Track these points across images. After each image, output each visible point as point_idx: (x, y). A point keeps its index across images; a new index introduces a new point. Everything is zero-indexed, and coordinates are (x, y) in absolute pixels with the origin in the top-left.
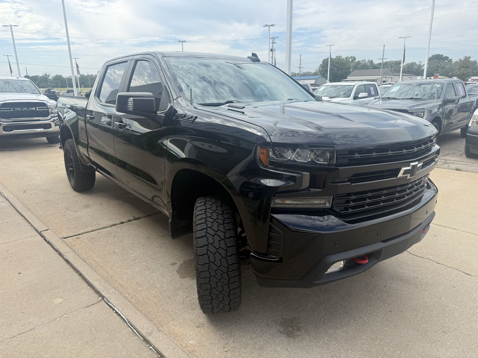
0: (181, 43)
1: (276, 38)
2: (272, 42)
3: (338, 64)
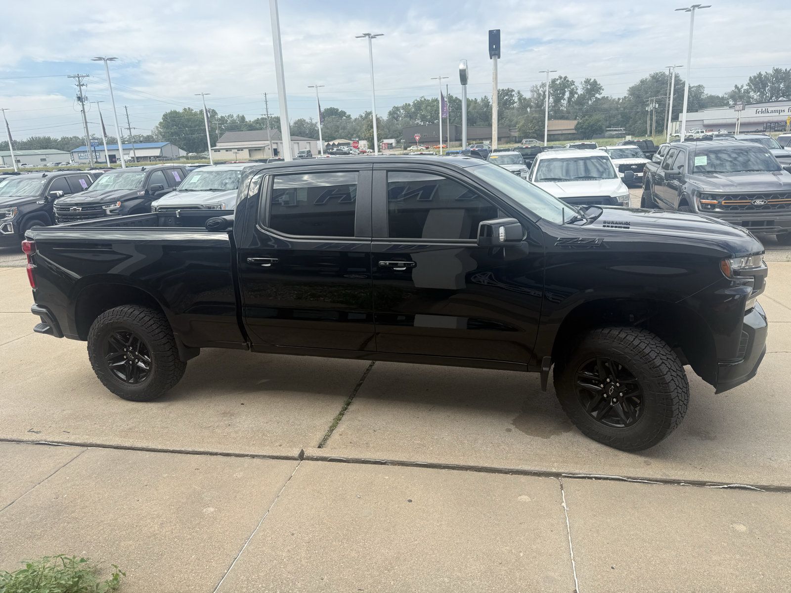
3: (190, 123)
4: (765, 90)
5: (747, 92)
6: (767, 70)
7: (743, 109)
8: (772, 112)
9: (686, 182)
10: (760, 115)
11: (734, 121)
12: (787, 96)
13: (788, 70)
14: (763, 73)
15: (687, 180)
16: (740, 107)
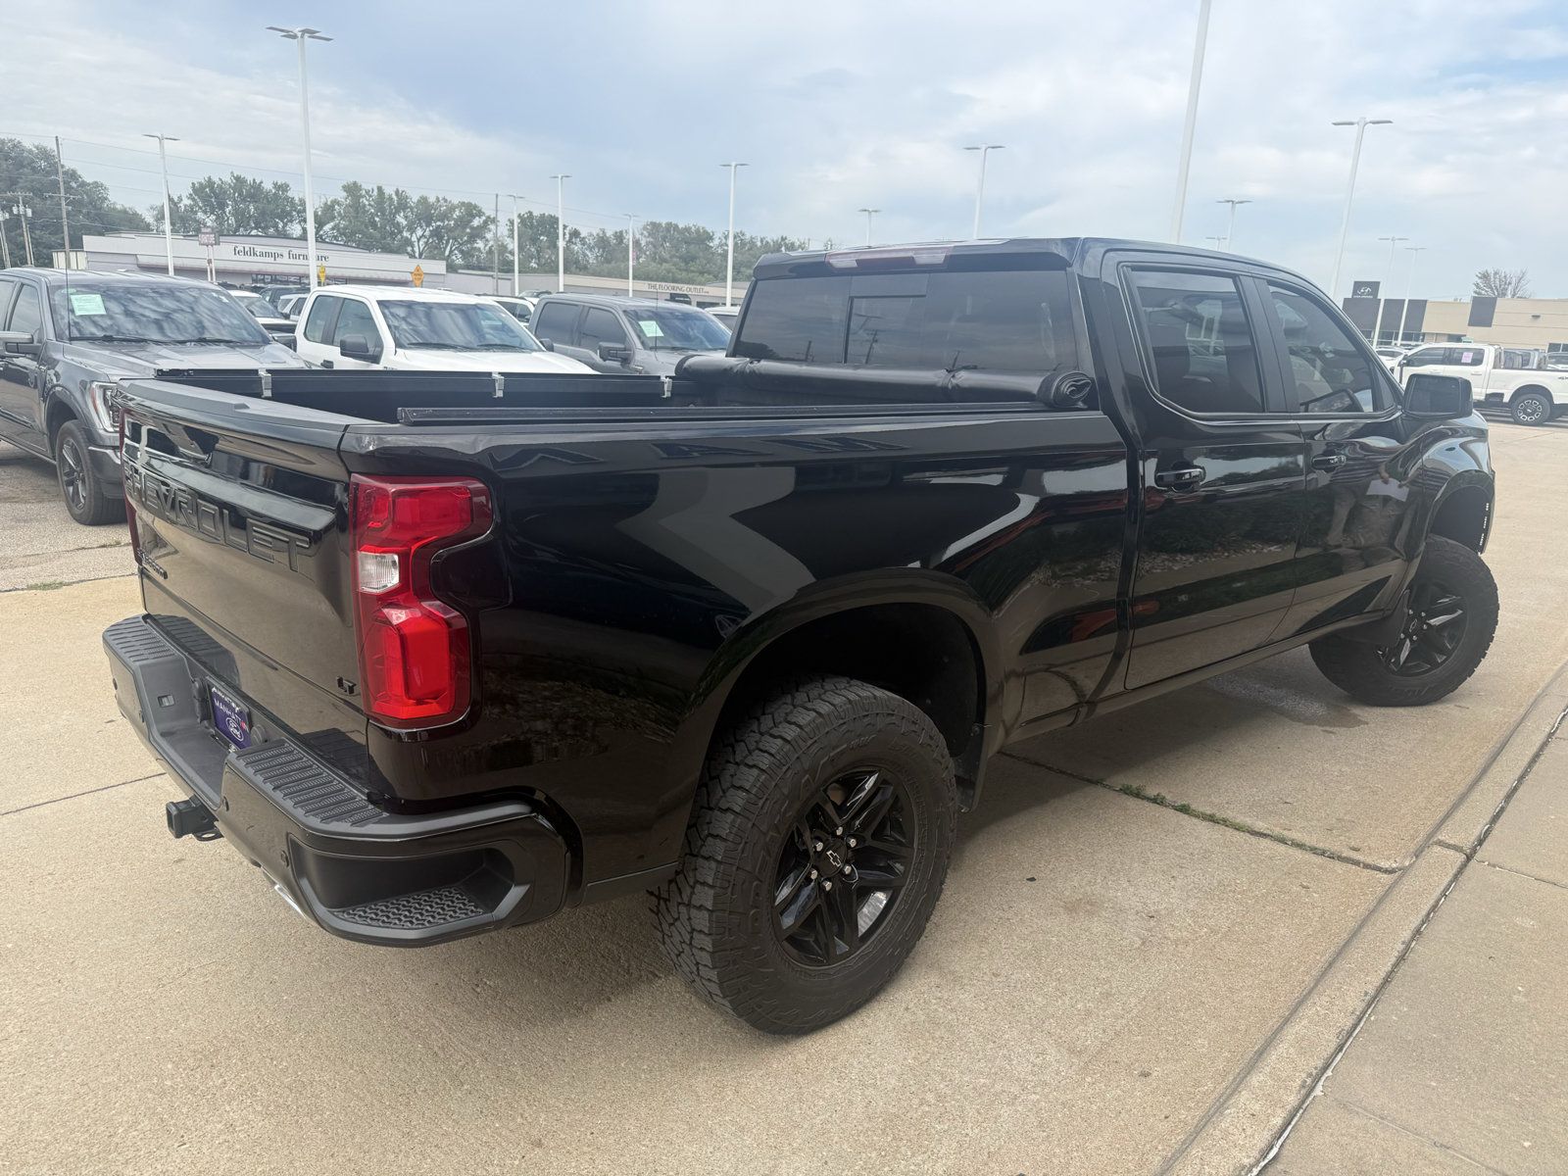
4: (225, 213)
5: (191, 210)
6: (223, 176)
7: (217, 243)
8: (262, 255)
9: (58, 361)
10: (242, 257)
11: (204, 264)
12: (263, 229)
13: (258, 182)
14: (215, 179)
15: (58, 356)
16: (208, 239)
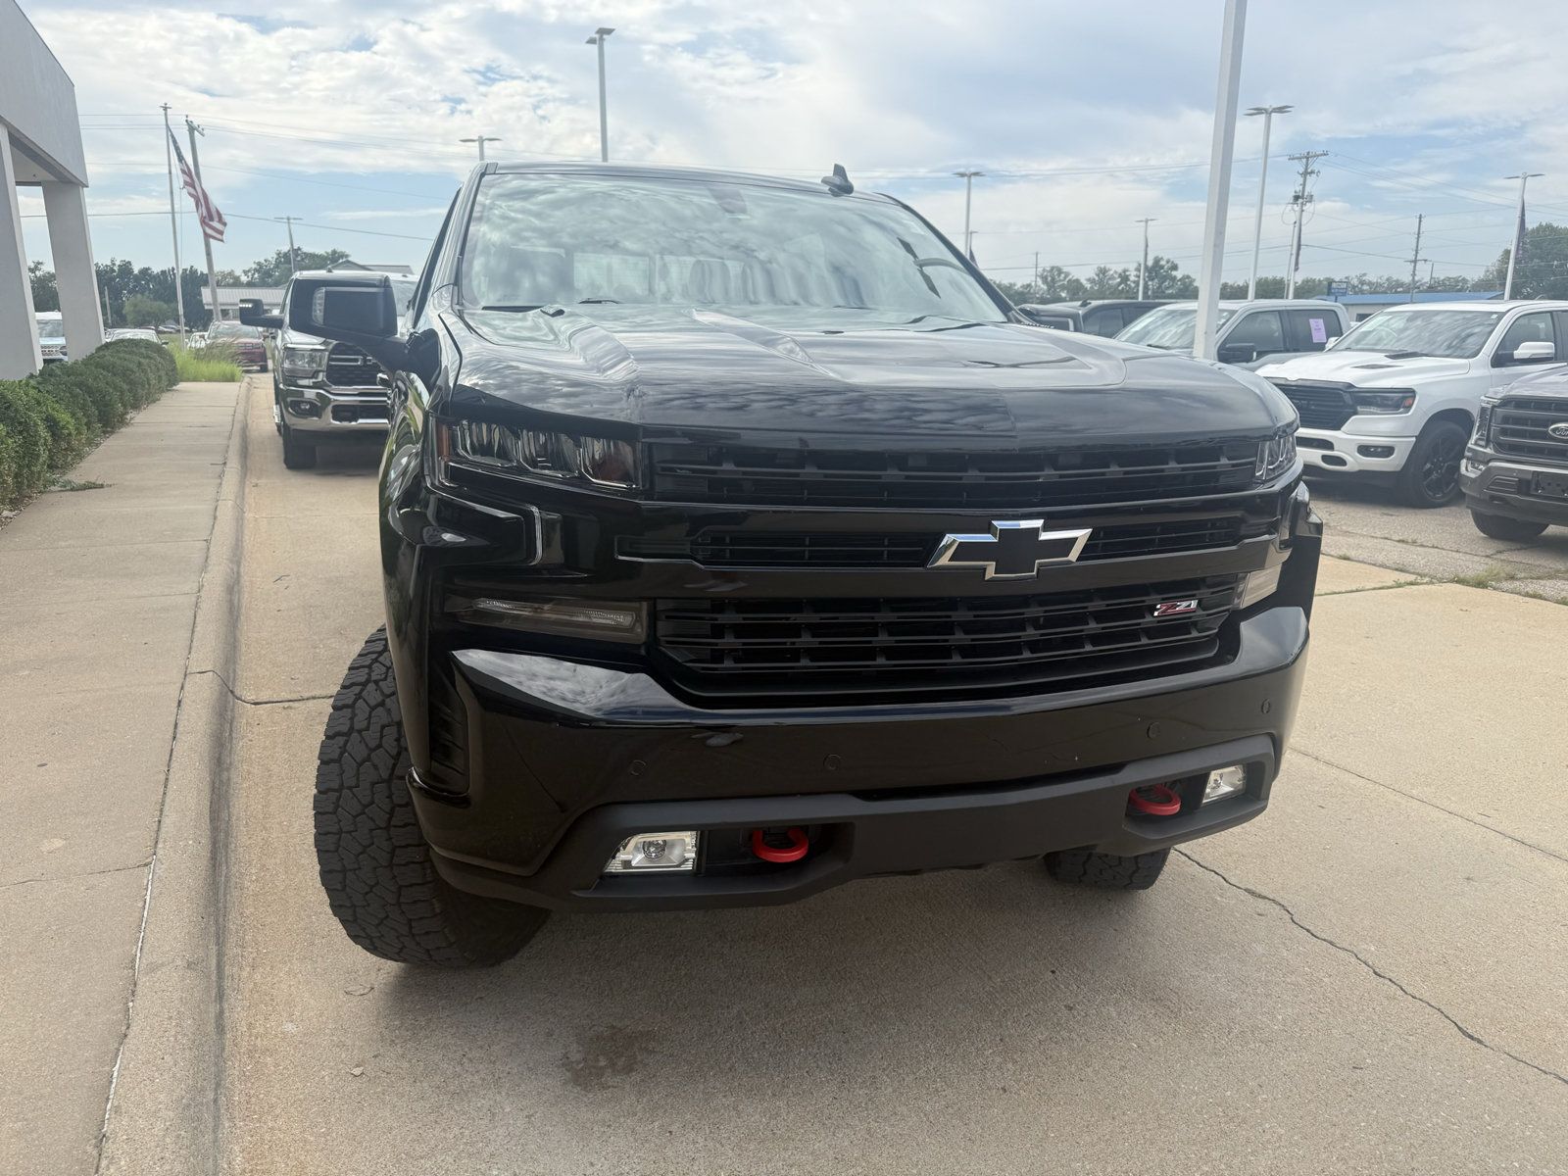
0: (966, 179)
1: (1318, 156)
2: (1302, 170)
